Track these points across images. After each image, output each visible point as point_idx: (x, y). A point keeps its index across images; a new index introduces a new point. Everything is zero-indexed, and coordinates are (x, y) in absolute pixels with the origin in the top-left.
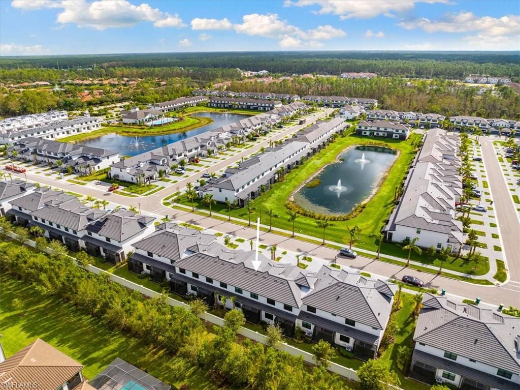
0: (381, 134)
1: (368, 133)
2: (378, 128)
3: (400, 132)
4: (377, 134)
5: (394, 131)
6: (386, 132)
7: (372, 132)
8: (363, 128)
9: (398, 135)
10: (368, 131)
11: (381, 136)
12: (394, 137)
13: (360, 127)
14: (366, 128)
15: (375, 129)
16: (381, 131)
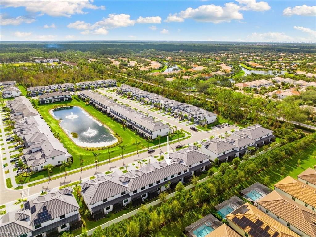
0: (57, 100)
1: (48, 102)
2: (53, 97)
3: (67, 96)
4: (54, 101)
5: (64, 97)
6: (59, 98)
7: (50, 100)
8: (44, 99)
9: (67, 98)
10: (48, 100)
11: (57, 101)
12: (65, 100)
13: (42, 99)
14: (46, 99)
15: (52, 98)
16: (56, 99)
